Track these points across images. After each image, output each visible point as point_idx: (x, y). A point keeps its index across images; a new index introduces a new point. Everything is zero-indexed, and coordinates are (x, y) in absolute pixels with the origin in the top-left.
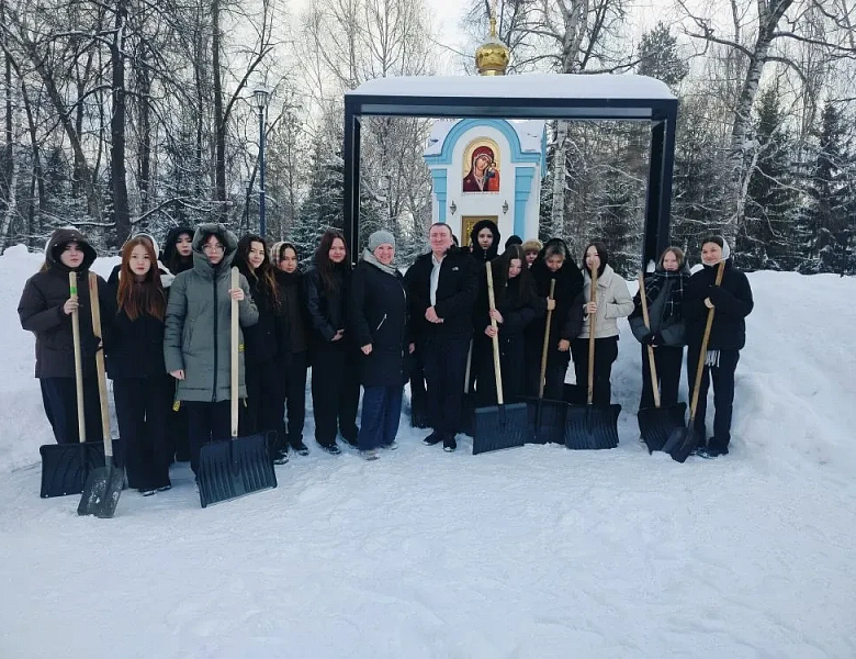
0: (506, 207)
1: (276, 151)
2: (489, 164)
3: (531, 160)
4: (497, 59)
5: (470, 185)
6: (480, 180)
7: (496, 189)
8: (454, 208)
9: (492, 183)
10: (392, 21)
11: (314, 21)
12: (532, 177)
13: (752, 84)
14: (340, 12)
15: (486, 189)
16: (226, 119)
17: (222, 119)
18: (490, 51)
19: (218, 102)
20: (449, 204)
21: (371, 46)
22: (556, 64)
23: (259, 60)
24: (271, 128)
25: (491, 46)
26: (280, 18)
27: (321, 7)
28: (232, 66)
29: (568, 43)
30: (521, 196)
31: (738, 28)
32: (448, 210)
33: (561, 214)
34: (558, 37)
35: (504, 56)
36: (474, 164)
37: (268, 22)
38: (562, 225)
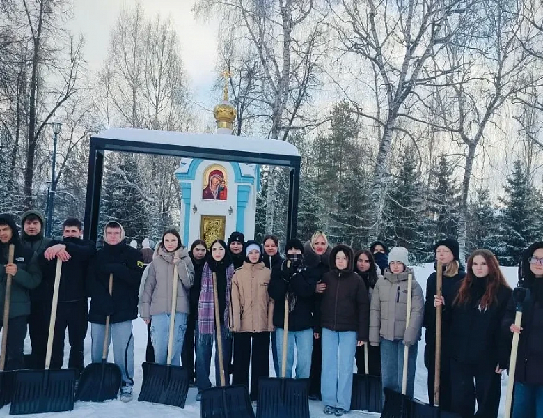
0: (231, 211)
1: (79, 161)
2: (221, 182)
3: (247, 181)
4: (228, 115)
5: (207, 195)
6: (215, 192)
7: (225, 198)
8: (195, 209)
9: (222, 194)
10: (163, 82)
11: (107, 77)
12: (248, 192)
13: (386, 143)
14: (126, 72)
15: (218, 198)
16: (36, 138)
17: (33, 138)
18: (223, 110)
19: (32, 126)
20: (192, 207)
21: (147, 96)
22: (268, 120)
23: (65, 99)
24: (75, 145)
25: (224, 106)
26: (83, 72)
27: (112, 68)
28: (45, 102)
29: (276, 109)
30: (241, 204)
31: (379, 108)
32: (192, 210)
33: (272, 216)
34: (270, 104)
35: (232, 113)
36: (211, 181)
37: (73, 74)
38: (272, 224)
